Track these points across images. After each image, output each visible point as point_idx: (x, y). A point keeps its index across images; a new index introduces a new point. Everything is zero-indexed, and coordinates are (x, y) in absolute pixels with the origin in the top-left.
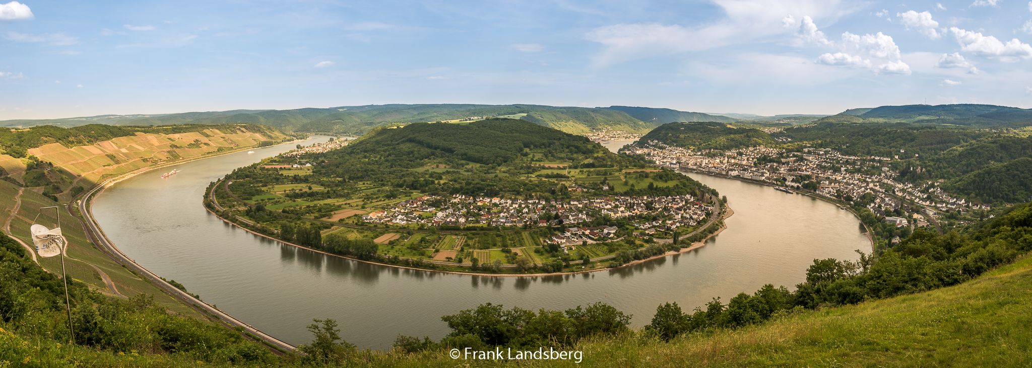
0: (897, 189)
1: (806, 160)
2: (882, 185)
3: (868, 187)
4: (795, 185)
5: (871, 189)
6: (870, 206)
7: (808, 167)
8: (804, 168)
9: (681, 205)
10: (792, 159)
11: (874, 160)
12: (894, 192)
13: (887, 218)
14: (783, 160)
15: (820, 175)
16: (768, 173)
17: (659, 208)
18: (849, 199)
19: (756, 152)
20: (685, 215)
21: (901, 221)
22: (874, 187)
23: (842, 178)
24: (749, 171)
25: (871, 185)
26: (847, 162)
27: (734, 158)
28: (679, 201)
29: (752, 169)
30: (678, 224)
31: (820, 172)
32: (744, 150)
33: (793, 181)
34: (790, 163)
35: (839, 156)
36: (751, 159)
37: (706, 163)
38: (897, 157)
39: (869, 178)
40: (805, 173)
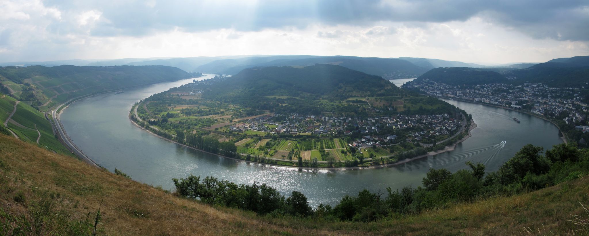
0: (584, 107)
1: (525, 90)
2: (574, 105)
3: (565, 107)
4: (517, 107)
5: (567, 108)
6: (566, 119)
7: (527, 95)
8: (524, 96)
9: (440, 120)
10: (516, 90)
11: (569, 90)
12: (582, 110)
13: (577, 127)
14: (510, 91)
15: (534, 100)
16: (500, 99)
17: (426, 123)
18: (552, 115)
19: (493, 86)
20: (442, 127)
21: (586, 128)
22: (569, 107)
23: (548, 101)
24: (488, 98)
25: (566, 106)
26: (552, 92)
27: (479, 90)
28: (439, 118)
29: (490, 97)
30: (437, 134)
31: (534, 98)
32: (486, 84)
33: (516, 104)
34: (515, 93)
35: (547, 88)
36: (490, 91)
37: (460, 93)
38: (583, 87)
39: (566, 101)
40: (525, 99)
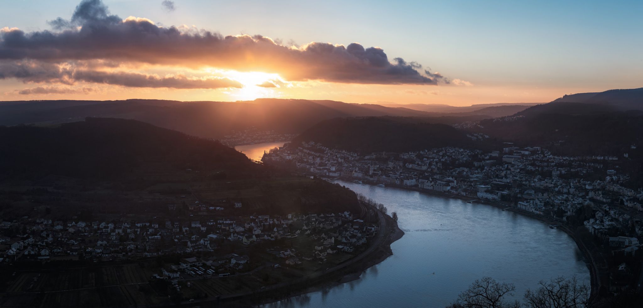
0: (627, 198)
1: (506, 163)
2: (606, 193)
3: (587, 197)
4: (490, 196)
5: (592, 199)
6: (589, 222)
7: (509, 172)
8: (503, 174)
9: (336, 225)
10: (488, 162)
11: (596, 161)
12: (622, 202)
13: (611, 239)
14: (476, 164)
15: (524, 183)
16: (455, 181)
17: (307, 230)
18: (561, 213)
19: (441, 154)
20: (339, 238)
21: (630, 242)
22: (595, 197)
23: (553, 185)
24: (431, 180)
25: (591, 194)
26: (560, 165)
27: (412, 162)
28: (334, 221)
29: (435, 177)
30: (330, 251)
31: (524, 179)
32: (426, 151)
33: (487, 191)
34: (486, 168)
35: (551, 156)
36: (435, 163)
37: (374, 170)
38: (626, 155)
39: (590, 185)
40: (504, 180)
